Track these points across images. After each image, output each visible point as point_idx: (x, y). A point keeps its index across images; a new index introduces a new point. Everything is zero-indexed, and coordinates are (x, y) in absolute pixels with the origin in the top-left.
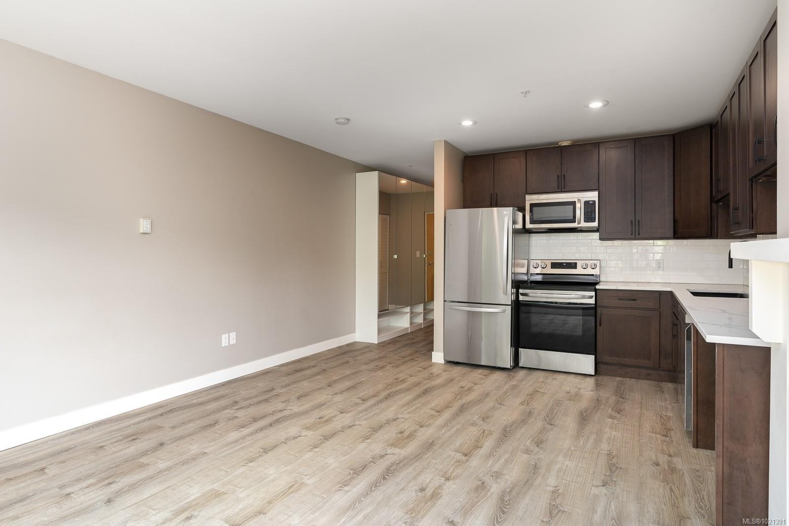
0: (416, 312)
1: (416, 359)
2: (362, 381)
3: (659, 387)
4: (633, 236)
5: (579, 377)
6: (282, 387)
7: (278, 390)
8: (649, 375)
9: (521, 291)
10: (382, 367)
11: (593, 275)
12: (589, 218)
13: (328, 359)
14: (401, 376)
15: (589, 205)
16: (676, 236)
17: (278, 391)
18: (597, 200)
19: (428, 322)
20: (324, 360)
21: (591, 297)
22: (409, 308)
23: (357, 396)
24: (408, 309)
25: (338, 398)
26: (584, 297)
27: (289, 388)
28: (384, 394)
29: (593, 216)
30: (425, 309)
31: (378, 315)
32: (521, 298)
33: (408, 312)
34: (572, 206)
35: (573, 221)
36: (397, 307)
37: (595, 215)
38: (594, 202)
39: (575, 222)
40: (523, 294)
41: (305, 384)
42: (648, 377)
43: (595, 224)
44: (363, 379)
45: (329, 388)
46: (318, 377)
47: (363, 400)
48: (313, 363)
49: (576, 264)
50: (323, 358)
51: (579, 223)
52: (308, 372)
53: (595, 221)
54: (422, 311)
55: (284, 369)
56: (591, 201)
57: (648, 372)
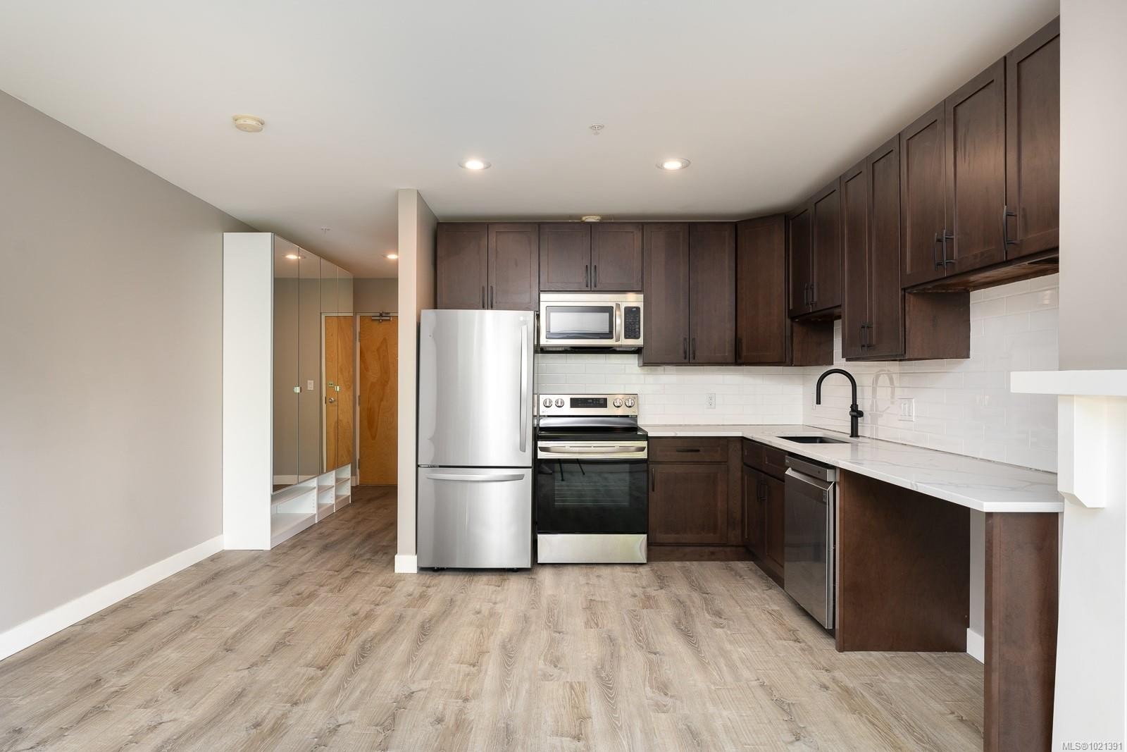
0: (325, 486)
1: (363, 571)
2: (292, 629)
3: (732, 569)
4: (687, 361)
5: (627, 568)
6: (120, 672)
7: (114, 681)
8: (713, 553)
9: (541, 444)
10: (312, 596)
11: (627, 416)
12: (631, 332)
13: (187, 593)
14: (360, 606)
15: (631, 313)
16: (739, 361)
17: (113, 683)
18: (641, 305)
19: (342, 500)
20: (180, 596)
21: (642, 449)
22: (315, 480)
23: (302, 661)
24: (314, 483)
25: (265, 674)
26: (626, 450)
27: (138, 670)
28: (352, 649)
29: (637, 330)
30: (337, 480)
31: (272, 496)
32: (541, 455)
33: (315, 488)
34: (608, 314)
35: (609, 335)
36: (302, 478)
37: (639, 328)
38: (638, 309)
39: (612, 338)
40: (544, 449)
41: (171, 654)
42: (712, 557)
43: (639, 342)
44: (290, 625)
45: (232, 655)
46: (191, 635)
47: (322, 669)
48: (159, 607)
49: (606, 399)
50: (177, 592)
51: (618, 340)
52: (161, 627)
53: (638, 338)
54: (334, 484)
55: (96, 628)
56: (634, 307)
57: (711, 549)
